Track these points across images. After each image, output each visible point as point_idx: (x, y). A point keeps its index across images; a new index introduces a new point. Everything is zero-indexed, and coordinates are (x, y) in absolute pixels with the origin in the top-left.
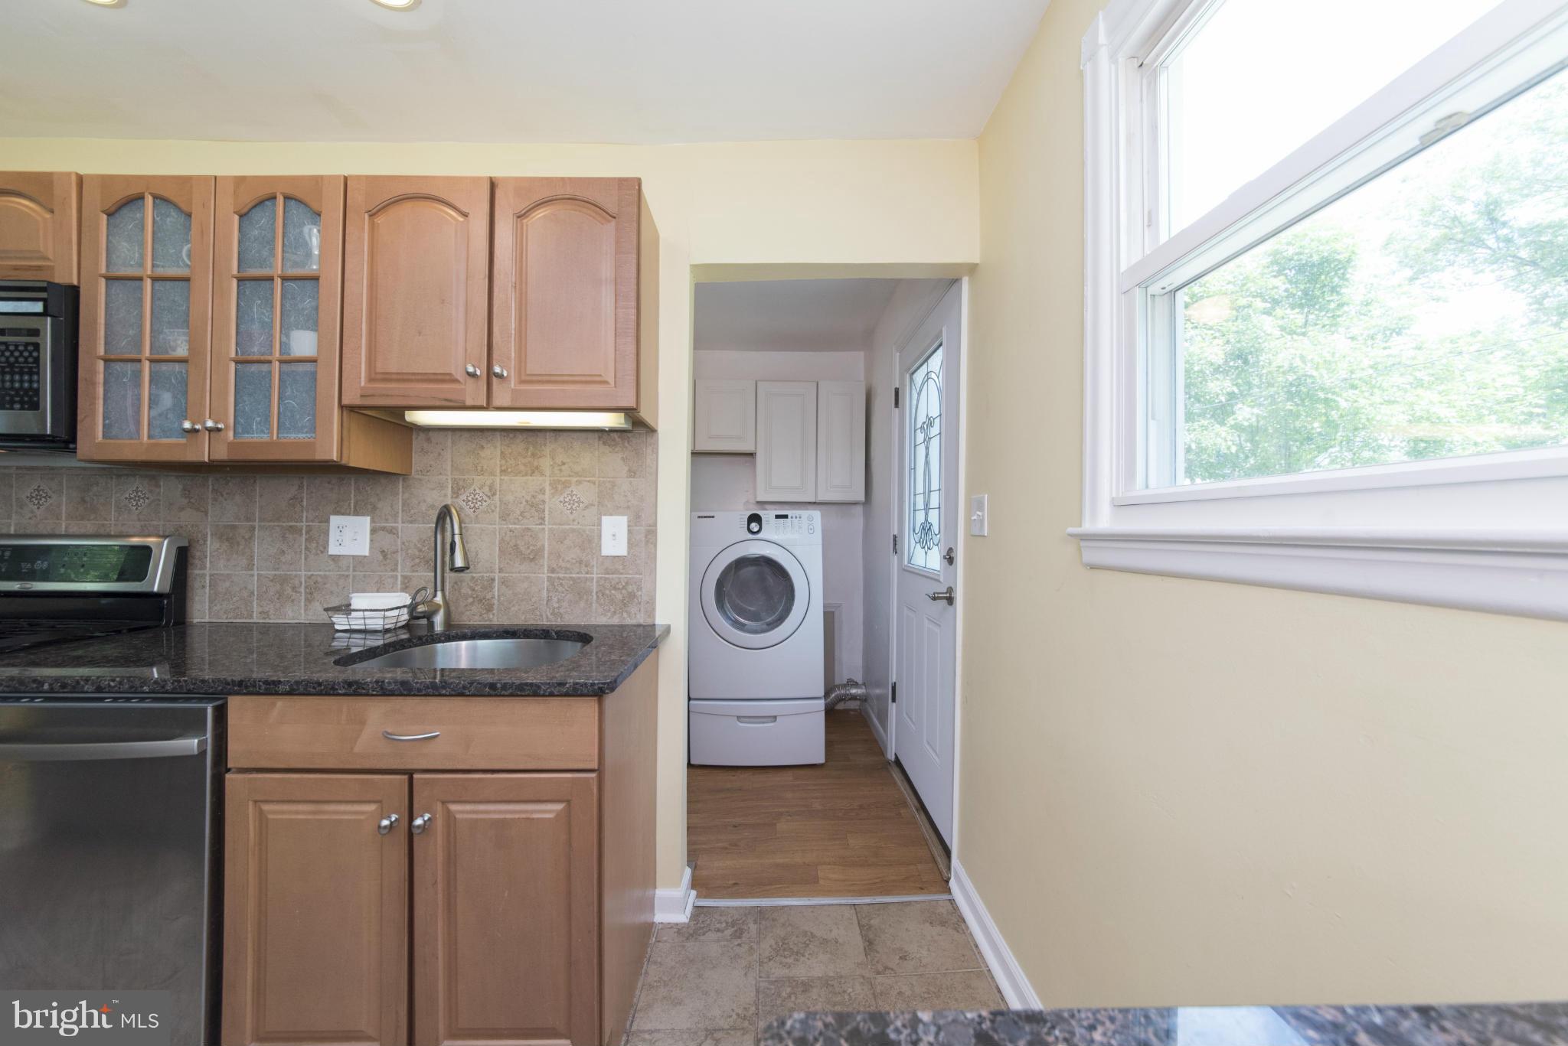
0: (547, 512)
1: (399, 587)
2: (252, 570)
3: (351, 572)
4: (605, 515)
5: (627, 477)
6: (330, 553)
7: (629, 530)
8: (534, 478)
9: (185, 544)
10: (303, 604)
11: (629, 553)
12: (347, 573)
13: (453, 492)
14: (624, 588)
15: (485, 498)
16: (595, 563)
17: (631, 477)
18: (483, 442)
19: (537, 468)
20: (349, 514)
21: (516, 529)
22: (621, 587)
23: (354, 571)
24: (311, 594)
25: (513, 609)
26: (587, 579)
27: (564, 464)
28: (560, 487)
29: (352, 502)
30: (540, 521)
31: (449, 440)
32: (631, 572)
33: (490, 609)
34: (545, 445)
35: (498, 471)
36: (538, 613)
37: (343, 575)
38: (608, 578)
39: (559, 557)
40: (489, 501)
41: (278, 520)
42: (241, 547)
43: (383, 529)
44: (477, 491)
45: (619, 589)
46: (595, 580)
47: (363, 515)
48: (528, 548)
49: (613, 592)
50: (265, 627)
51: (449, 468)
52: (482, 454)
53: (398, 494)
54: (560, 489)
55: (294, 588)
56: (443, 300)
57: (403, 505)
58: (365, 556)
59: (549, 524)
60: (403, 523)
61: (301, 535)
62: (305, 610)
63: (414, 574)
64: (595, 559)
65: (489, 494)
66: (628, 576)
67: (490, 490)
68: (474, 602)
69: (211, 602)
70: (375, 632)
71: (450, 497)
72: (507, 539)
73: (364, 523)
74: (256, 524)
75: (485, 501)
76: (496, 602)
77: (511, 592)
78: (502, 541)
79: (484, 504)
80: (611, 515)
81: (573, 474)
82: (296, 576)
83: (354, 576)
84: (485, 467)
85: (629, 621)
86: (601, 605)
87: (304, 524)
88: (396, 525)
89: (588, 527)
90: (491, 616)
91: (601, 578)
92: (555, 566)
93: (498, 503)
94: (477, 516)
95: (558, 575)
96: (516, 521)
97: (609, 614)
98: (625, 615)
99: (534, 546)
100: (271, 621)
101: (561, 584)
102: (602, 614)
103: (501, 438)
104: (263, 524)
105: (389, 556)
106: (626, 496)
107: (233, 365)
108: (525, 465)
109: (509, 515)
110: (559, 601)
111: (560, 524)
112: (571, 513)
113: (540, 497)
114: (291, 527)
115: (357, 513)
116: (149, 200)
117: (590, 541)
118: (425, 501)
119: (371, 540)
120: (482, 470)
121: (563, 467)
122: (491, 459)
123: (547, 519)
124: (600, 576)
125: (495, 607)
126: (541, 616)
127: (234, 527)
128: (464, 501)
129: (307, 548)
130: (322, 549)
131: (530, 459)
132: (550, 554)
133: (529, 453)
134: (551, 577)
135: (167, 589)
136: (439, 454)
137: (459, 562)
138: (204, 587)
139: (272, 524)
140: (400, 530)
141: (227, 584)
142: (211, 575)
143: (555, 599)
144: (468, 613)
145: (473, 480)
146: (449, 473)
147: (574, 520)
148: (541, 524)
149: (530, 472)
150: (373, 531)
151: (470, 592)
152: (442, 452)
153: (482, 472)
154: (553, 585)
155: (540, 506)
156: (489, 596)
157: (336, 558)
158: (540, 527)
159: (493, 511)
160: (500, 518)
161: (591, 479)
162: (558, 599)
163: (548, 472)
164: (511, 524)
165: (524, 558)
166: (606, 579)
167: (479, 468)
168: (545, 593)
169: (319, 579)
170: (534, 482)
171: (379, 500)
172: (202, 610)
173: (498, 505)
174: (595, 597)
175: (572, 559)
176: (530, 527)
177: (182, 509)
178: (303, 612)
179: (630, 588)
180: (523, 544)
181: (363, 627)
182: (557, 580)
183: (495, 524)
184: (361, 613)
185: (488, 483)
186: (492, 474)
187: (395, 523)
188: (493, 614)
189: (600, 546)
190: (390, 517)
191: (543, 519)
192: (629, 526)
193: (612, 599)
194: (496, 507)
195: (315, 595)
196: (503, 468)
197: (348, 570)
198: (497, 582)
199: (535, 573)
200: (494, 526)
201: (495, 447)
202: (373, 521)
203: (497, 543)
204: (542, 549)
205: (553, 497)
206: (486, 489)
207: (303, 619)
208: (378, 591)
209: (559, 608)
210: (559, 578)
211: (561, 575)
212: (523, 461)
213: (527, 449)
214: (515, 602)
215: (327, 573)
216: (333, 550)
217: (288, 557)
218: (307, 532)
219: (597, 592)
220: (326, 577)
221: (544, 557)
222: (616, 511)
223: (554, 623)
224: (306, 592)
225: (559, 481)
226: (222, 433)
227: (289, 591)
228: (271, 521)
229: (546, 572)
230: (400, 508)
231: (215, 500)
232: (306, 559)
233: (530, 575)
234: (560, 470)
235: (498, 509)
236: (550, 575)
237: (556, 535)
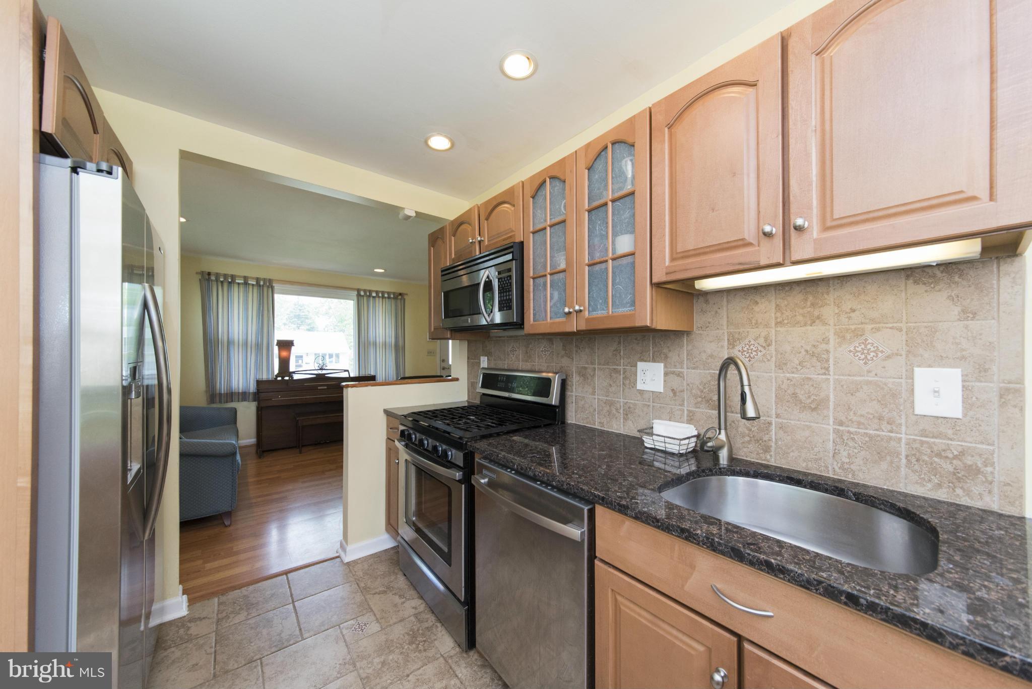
0: (831, 361)
1: (685, 418)
2: (595, 395)
3: (651, 404)
4: (919, 366)
5: (959, 320)
6: (638, 388)
7: (963, 386)
8: (815, 328)
9: (564, 377)
10: (622, 421)
11: (965, 415)
12: (648, 403)
13: (729, 343)
14: (955, 457)
15: (760, 348)
16: (903, 421)
17: (967, 319)
18: (758, 298)
19: (818, 317)
20: (649, 361)
21: (793, 377)
22: (951, 456)
23: (653, 402)
24: (627, 415)
25: (792, 454)
26: (891, 438)
27: (853, 311)
28: (848, 336)
29: (651, 352)
30: (823, 371)
31: (725, 300)
32: (969, 439)
33: (767, 449)
34: (828, 293)
35: (773, 325)
36: (823, 465)
37: (646, 405)
38: (927, 443)
39: (849, 409)
40: (764, 351)
41: (608, 364)
42: (589, 380)
43: (673, 373)
44: (752, 342)
45: (947, 457)
46: (903, 441)
47: (658, 362)
48: (809, 397)
49: (936, 459)
50: (601, 432)
51: (725, 323)
52: (756, 309)
53: (683, 346)
54: (849, 338)
55: (617, 409)
56: (735, 173)
57: (688, 355)
58: (661, 393)
59: (834, 374)
60: (688, 368)
61: (620, 374)
62: (624, 425)
63: (697, 410)
64: (903, 417)
65: (764, 345)
66: (963, 444)
67: (766, 341)
68: (751, 440)
69: (576, 412)
70: (673, 454)
71: (726, 348)
72: (784, 386)
73: (660, 367)
74: (596, 366)
75: (761, 351)
76: (773, 445)
77: (789, 438)
78: (779, 388)
79: (759, 353)
80: (930, 366)
81: (867, 321)
82: (618, 402)
83: (653, 406)
84: (760, 321)
85: (965, 501)
86: (915, 471)
87: (622, 367)
88: (682, 370)
89: (891, 380)
90: (768, 457)
91: (915, 440)
92: (843, 419)
93: (774, 353)
94: (752, 365)
95: (847, 429)
96: (794, 370)
97: (929, 486)
98: (959, 491)
99: (816, 395)
100: (605, 429)
101: (853, 439)
102: (917, 483)
103: (776, 292)
104: (600, 367)
105: (678, 394)
106: (957, 344)
107: (587, 268)
108: (803, 316)
109: (786, 364)
110: (849, 456)
111: (849, 375)
112: (865, 363)
113: (824, 346)
114: (615, 369)
115: (654, 361)
116: (548, 180)
117: (894, 395)
118: (705, 352)
119: (665, 381)
120: (756, 324)
121: (853, 315)
122: (765, 312)
123: (831, 369)
124: (913, 437)
125: (773, 449)
126: (827, 467)
127: (585, 368)
128: (739, 351)
129: (623, 384)
130: (632, 385)
131: (809, 309)
132: (837, 405)
133: (809, 303)
134: (838, 430)
135: (557, 404)
136: (716, 312)
137: (751, 413)
138: (572, 403)
139: (604, 367)
140: (685, 375)
141: (583, 402)
142: (576, 396)
143: (845, 454)
144: (745, 450)
145: (748, 332)
146: (725, 327)
147: (869, 372)
148: (825, 374)
149: (809, 322)
150: (666, 374)
151: (747, 432)
152: (719, 310)
153: (757, 325)
154: (841, 437)
155: (823, 356)
156: (766, 438)
157: (641, 392)
158: (824, 377)
159: (768, 360)
160: (776, 366)
161: (895, 325)
162: (849, 454)
163: (831, 322)
164: (789, 373)
165: (805, 407)
166: (922, 442)
167: (754, 322)
168: (830, 445)
169: (631, 406)
170: (815, 332)
171: (670, 351)
172: (573, 417)
173: (774, 355)
174: (904, 461)
175: (868, 413)
176: (812, 376)
177: (562, 357)
178: (622, 426)
179: (969, 461)
180: (802, 392)
181: (664, 449)
182: (847, 434)
183: (771, 373)
184: (663, 438)
185: (763, 334)
186: (767, 326)
187: (681, 368)
188: (771, 456)
189: (913, 402)
190: (677, 364)
191: (827, 369)
192: (963, 381)
193: (935, 468)
194: (772, 357)
195: (629, 416)
196: (779, 320)
197: (649, 401)
198: (774, 425)
199: (817, 423)
200: (770, 374)
201: (770, 302)
202: (665, 367)
203: (774, 389)
204: (827, 399)
205: (840, 346)
206: (761, 341)
207: (622, 431)
208: (670, 421)
209: (850, 463)
210: (849, 432)
211: (852, 430)
212: (801, 311)
213: (806, 300)
214: (794, 448)
215: (636, 402)
216: (640, 386)
217: (613, 389)
218: (624, 373)
219: (907, 456)
220: (635, 405)
221: (829, 408)
222: (941, 361)
223: (843, 478)
224: (624, 414)
225: (847, 330)
226: (582, 313)
227: (614, 411)
228: (604, 365)
229: (831, 423)
230: (685, 357)
231: (577, 352)
232: (623, 391)
233: (812, 424)
234: (849, 318)
235: (774, 359)
236: (838, 427)
237: (845, 387)
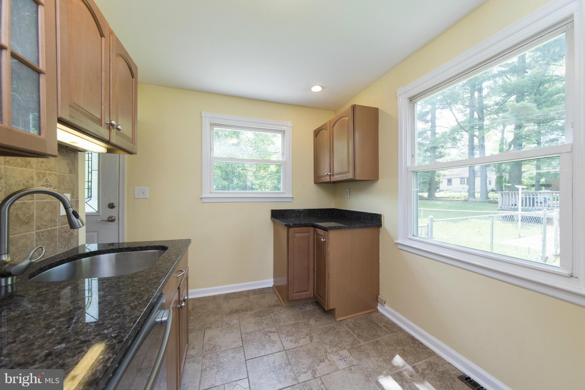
5: (69, 173)
8: (28, 169)
14: (69, 231)
16: (57, 220)
19: (29, 162)
26: (54, 230)
27: (43, 162)
28: (41, 176)
35: (3, 162)
39: (42, 219)
45: (67, 232)
46: (58, 229)
48: (25, 215)
49: (64, 234)
54: (41, 177)
59: (36, 199)
64: (58, 218)
81: (48, 169)
86: (60, 242)
92: (39, 225)
93: (4, 185)
95: (41, 231)
97: (63, 247)
98: (69, 245)
99: (28, 214)
101: (43, 235)
102: (61, 247)
106: (69, 183)
111: (42, 199)
113: (31, 181)
117: (55, 208)
121: (43, 164)
124: (59, 227)
132: (37, 218)
149: (25, 165)
154: (38, 236)
158: (31, 201)
161: (55, 173)
163: (35, 167)
165: (23, 223)
166: (62, 228)
168: (34, 243)
170: (28, 171)
174: (58, 239)
175: (48, 219)
180: (21, 213)
182: (41, 234)
189: (60, 210)
192: (71, 199)
193: (65, 238)
194: (2, 188)
199: (29, 232)
204: (33, 215)
205: (38, 182)
211: (43, 230)
219: (59, 236)
221: (34, 220)
222: (65, 191)
225: (41, 173)
229: (35, 229)
233: (26, 233)
234: (41, 166)
235: (4, 189)
236: (37, 231)
237: (40, 206)
